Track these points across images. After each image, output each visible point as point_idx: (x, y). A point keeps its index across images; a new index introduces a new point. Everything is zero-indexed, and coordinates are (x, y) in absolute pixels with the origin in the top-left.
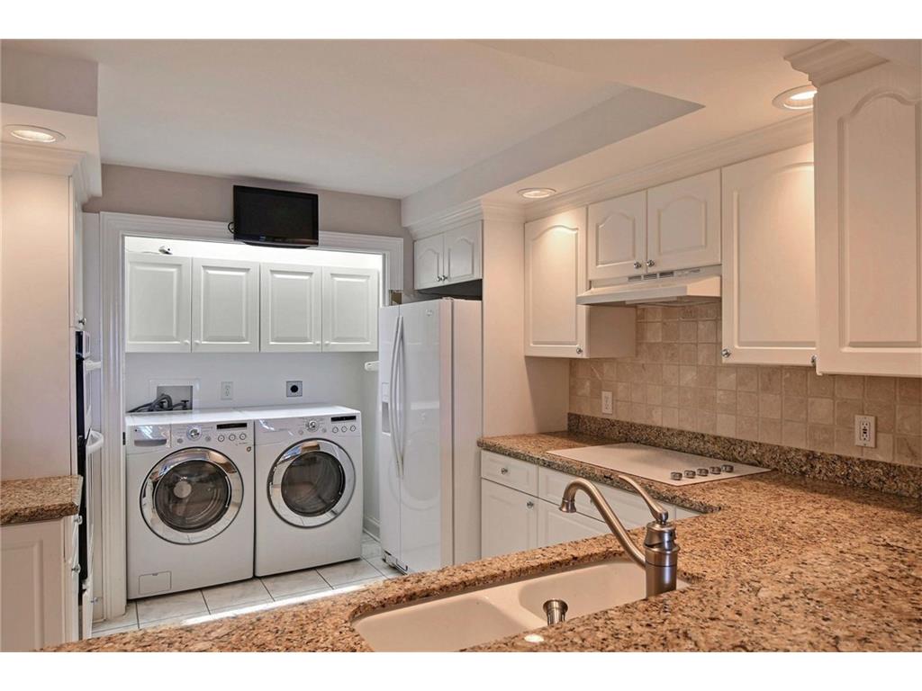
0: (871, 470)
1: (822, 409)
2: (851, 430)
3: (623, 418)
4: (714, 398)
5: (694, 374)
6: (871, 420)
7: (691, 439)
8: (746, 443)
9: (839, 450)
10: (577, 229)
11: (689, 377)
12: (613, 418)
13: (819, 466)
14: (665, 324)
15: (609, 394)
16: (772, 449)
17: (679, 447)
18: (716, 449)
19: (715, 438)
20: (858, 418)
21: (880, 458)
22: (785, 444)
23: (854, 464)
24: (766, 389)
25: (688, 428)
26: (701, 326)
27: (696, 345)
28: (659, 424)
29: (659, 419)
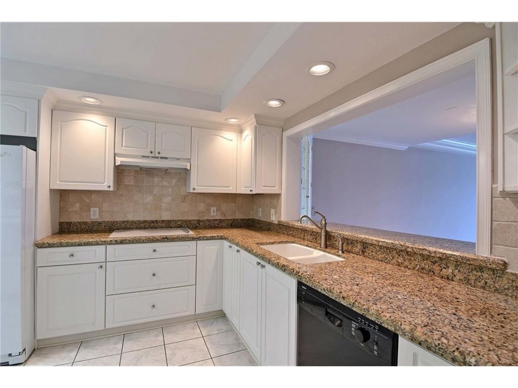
0: (216, 222)
1: (202, 207)
2: (210, 212)
3: (106, 219)
4: (161, 206)
5: (152, 197)
6: (215, 208)
7: (150, 223)
8: (176, 221)
9: (206, 218)
10: (107, 126)
11: (149, 199)
12: (100, 220)
13: (201, 224)
14: (136, 177)
15: (97, 209)
16: (185, 221)
17: (144, 227)
18: (163, 225)
19: (163, 221)
20: (212, 208)
21: (217, 218)
22: (190, 218)
23: (211, 221)
24: (183, 202)
25: (148, 219)
26: (155, 179)
27: (153, 186)
28: (132, 219)
29: (130, 217)
